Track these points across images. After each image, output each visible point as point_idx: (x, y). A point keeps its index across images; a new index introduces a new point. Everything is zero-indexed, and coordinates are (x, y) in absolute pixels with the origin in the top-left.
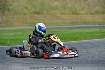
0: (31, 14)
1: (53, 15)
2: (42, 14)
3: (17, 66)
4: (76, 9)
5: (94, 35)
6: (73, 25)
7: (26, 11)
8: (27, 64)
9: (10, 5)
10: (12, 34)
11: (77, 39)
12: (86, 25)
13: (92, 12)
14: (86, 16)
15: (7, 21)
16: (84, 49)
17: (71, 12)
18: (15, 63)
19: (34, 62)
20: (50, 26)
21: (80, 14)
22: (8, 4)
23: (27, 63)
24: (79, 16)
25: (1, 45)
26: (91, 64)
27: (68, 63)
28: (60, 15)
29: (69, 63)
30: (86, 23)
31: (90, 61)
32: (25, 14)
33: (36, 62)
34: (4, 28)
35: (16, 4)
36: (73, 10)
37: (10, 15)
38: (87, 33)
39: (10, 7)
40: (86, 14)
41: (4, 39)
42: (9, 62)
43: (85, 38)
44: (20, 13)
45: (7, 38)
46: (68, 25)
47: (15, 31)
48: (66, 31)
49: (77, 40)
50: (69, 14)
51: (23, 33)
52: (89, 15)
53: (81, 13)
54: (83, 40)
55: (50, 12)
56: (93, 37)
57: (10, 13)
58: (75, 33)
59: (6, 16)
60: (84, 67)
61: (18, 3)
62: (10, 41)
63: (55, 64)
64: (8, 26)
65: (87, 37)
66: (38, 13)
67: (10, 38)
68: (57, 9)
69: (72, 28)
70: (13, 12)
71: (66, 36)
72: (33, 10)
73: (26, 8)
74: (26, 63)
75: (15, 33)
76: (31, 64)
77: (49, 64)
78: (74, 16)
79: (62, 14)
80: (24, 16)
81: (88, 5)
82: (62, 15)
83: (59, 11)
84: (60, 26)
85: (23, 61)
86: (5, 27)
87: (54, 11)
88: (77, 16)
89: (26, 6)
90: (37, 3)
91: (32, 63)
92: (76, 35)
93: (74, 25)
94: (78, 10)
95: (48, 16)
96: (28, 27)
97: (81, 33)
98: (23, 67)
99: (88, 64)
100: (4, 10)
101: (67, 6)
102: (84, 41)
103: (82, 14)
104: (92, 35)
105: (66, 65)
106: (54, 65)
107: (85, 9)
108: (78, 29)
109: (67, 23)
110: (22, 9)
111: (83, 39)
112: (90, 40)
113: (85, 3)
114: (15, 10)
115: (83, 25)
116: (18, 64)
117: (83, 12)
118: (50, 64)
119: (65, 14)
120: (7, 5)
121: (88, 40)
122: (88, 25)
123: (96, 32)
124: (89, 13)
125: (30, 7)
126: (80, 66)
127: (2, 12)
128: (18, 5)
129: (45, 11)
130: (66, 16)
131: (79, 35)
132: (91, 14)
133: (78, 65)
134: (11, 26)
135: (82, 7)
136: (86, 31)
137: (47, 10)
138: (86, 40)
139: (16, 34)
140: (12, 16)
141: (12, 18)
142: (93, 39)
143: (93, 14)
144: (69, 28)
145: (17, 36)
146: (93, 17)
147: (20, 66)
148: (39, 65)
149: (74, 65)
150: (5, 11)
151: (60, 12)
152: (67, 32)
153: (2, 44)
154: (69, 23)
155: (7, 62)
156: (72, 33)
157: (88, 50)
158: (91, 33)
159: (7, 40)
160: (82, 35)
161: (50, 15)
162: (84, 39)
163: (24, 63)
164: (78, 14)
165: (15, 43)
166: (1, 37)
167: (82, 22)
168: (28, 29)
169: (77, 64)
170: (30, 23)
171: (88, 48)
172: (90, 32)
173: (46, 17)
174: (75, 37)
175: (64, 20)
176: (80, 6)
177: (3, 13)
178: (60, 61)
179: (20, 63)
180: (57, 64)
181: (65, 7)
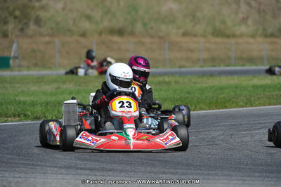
0: (100, 34)
1: (161, 38)
2: (132, 33)
3: (60, 176)
4: (223, 22)
5: (274, 93)
6: (214, 66)
7: (86, 25)
8: (87, 172)
9: (43, 8)
10: (47, 88)
11: (227, 104)
12: (251, 65)
13: (270, 31)
14: (252, 40)
15: (34, 51)
16: (245, 130)
17: (210, 29)
18: (55, 169)
19: (109, 166)
20: (154, 67)
21: (234, 36)
22: (37, 4)
23: (89, 170)
24: (232, 41)
25: (16, 119)
26: (264, 174)
27: (202, 168)
28: (180, 39)
29: (205, 170)
30: (251, 60)
31: (262, 165)
32: (83, 35)
33: (114, 165)
34: (25, 72)
35: (60, 6)
36: (218, 24)
37: (41, 35)
38: (255, 87)
39: (42, 14)
40: (253, 36)
41: (24, 103)
42: (39, 165)
43: (250, 103)
44: (70, 31)
45: (32, 98)
46: (202, 67)
47: (55, 81)
48: (195, 83)
49: (226, 107)
50: (204, 36)
51: (80, 85)
52: (260, 39)
53: (238, 32)
54: (242, 107)
55: (152, 28)
56: (270, 98)
57: (42, 30)
58: (221, 89)
59: (31, 37)
60: (245, 180)
61: (65, 4)
62: (41, 106)
63: (166, 171)
64: (36, 65)
65: (253, 99)
66: (120, 32)
67: (44, 99)
68: (173, 22)
69: (212, 74)
70: (52, 29)
71: (197, 95)
72: (106, 24)
73: (88, 18)
74: (86, 169)
75: (55, 85)
76: (98, 170)
77: (149, 172)
78: (219, 40)
79: (185, 34)
80: (82, 40)
81: (259, 12)
82: (187, 39)
83: (178, 28)
84: (180, 67)
85: (79, 162)
86: (28, 68)
87: (163, 27)
88: (226, 40)
89: (88, 12)
90: (119, 4)
91: (103, 169)
92: (222, 93)
93: (220, 66)
94: (229, 23)
95: (147, 40)
97: (236, 87)
98: (76, 180)
99: (256, 174)
100: (25, 21)
101: (199, 14)
102: (245, 108)
103: (242, 36)
104: (268, 94)
105: (197, 174)
106: (164, 173)
107: (250, 22)
108: (229, 77)
109: (198, 60)
110: (74, 20)
111: (241, 104)
112: (262, 107)
113: (249, 4)
114: (58, 23)
115: (243, 65)
116: (63, 171)
117: (243, 29)
118: (152, 172)
119: (195, 36)
120: (33, 7)
121: (256, 106)
122: (256, 65)
123: (279, 86)
124: (260, 32)
125: (97, 14)
126: (233, 178)
127: (20, 26)
128: (64, 9)
129: (139, 27)
130: (195, 39)
131: (233, 94)
132: (266, 36)
133: (228, 175)
134: (44, 66)
135: (241, 16)
136: (251, 83)
137: (145, 25)
138: (251, 106)
139: (58, 88)
140: (47, 39)
141: (48, 43)
142: (270, 104)
143: (272, 35)
144: (203, 74)
145: (62, 93)
146: (273, 43)
147: (69, 177)
148: (123, 174)
149: (217, 175)
150: (27, 24)
151: (181, 31)
152: (199, 86)
153: (19, 115)
154: (205, 60)
155: (33, 165)
156: (212, 87)
157: (257, 134)
158: (264, 87)
159: (33, 104)
160: (239, 92)
161: (152, 37)
162: (246, 105)
163: (81, 169)
164: (228, 37)
165: (56, 112)
166: (17, 96)
167: (242, 59)
169: (226, 173)
171: (256, 129)
172: (261, 86)
173: (143, 44)
174: (221, 99)
175: (191, 51)
176: (236, 14)
177: (22, 30)
178: (178, 164)
179: (70, 168)
180: (172, 170)
181: (194, 17)
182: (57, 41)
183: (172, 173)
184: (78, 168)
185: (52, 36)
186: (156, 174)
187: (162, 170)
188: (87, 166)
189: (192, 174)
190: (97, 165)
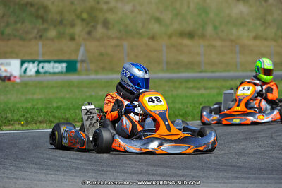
0: (170, 37)
1: (232, 41)
2: (203, 36)
7: (156, 28)
9: (111, 10)
15: (102, 54)
17: (280, 33)
19: (181, 172)
20: (225, 71)
22: (105, 7)
23: (161, 175)
27: (274, 173)
28: (251, 42)
29: (277, 174)
32: (153, 38)
34: (93, 76)
35: (128, 8)
37: (109, 38)
39: (110, 17)
42: (109, 171)
44: (138, 33)
50: (275, 40)
55: (223, 31)
57: (110, 33)
59: (99, 40)
61: (134, 6)
63: (239, 176)
64: (103, 69)
66: (191, 35)
68: (244, 25)
70: (120, 31)
72: (176, 26)
73: (158, 20)
74: (157, 175)
77: (221, 177)
79: (256, 38)
80: (151, 43)
82: (258, 42)
83: (249, 31)
85: (150, 168)
86: (97, 72)
87: (234, 31)
89: (157, 14)
90: (189, 7)
91: (175, 175)
95: (218, 43)
96: (161, 75)
100: (92, 24)
101: (269, 18)
105: (269, 179)
106: (237, 178)
110: (144, 23)
114: (126, 26)
118: (225, 178)
119: (266, 39)
120: (101, 10)
125: (167, 17)
127: (87, 29)
128: (132, 11)
129: (209, 30)
130: (266, 43)
134: (112, 70)
137: (215, 28)
140: (115, 42)
141: (116, 46)
150: (94, 27)
151: (252, 34)
155: (103, 170)
161: (223, 40)
163: (153, 174)
168: (161, 79)
170: (168, 63)
173: (214, 47)
175: (262, 54)
177: (89, 33)
178: (251, 169)
179: (141, 173)
180: (245, 175)
181: (265, 20)
182: (125, 43)
183: (245, 178)
184: (149, 174)
185: (120, 39)
186: (228, 179)
187: (235, 175)
188: (159, 172)
189: (265, 179)
190: (169, 171)
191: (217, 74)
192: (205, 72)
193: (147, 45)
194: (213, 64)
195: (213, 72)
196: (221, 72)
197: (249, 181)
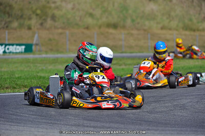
0: (100, 27)
1: (145, 30)
2: (124, 27)
4: (190, 20)
7: (89, 21)
9: (57, 8)
15: (50, 40)
17: (181, 25)
19: (107, 125)
20: (140, 52)
21: (198, 30)
22: (53, 5)
27: (176, 126)
28: (160, 32)
32: (87, 28)
33: (112, 124)
34: (44, 56)
35: (70, 6)
42: (56, 124)
44: (77, 25)
53: (201, 27)
55: (138, 23)
57: (57, 24)
59: (48, 29)
61: (74, 5)
63: (150, 128)
64: (52, 50)
66: (115, 26)
68: (154, 19)
70: (64, 23)
72: (104, 20)
73: (91, 15)
74: (91, 127)
79: (162, 28)
80: (86, 31)
82: (164, 31)
83: (158, 23)
85: (85, 122)
86: (46, 52)
87: (147, 23)
88: (193, 33)
89: (91, 11)
90: (113, 5)
94: (195, 21)
95: (135, 32)
100: (44, 18)
101: (173, 14)
103: (203, 30)
105: (172, 131)
109: (172, 47)
114: (68, 19)
119: (170, 29)
120: (51, 8)
127: (40, 21)
128: (73, 9)
130: (171, 32)
133: (195, 131)
137: (133, 21)
140: (60, 31)
141: (61, 34)
149: (187, 131)
150: (45, 20)
151: (160, 26)
155: (51, 123)
161: (138, 30)
163: (87, 126)
164: (194, 31)
166: (38, 72)
169: (194, 129)
173: (132, 35)
175: (168, 40)
177: (42, 24)
178: (159, 123)
180: (155, 128)
181: (169, 15)
182: (67, 32)
188: (92, 125)
190: (99, 124)
191: (134, 54)
192: (126, 52)
193: (83, 33)
194: (131, 47)
195: (131, 53)
196: (137, 53)
197: (158, 132)
